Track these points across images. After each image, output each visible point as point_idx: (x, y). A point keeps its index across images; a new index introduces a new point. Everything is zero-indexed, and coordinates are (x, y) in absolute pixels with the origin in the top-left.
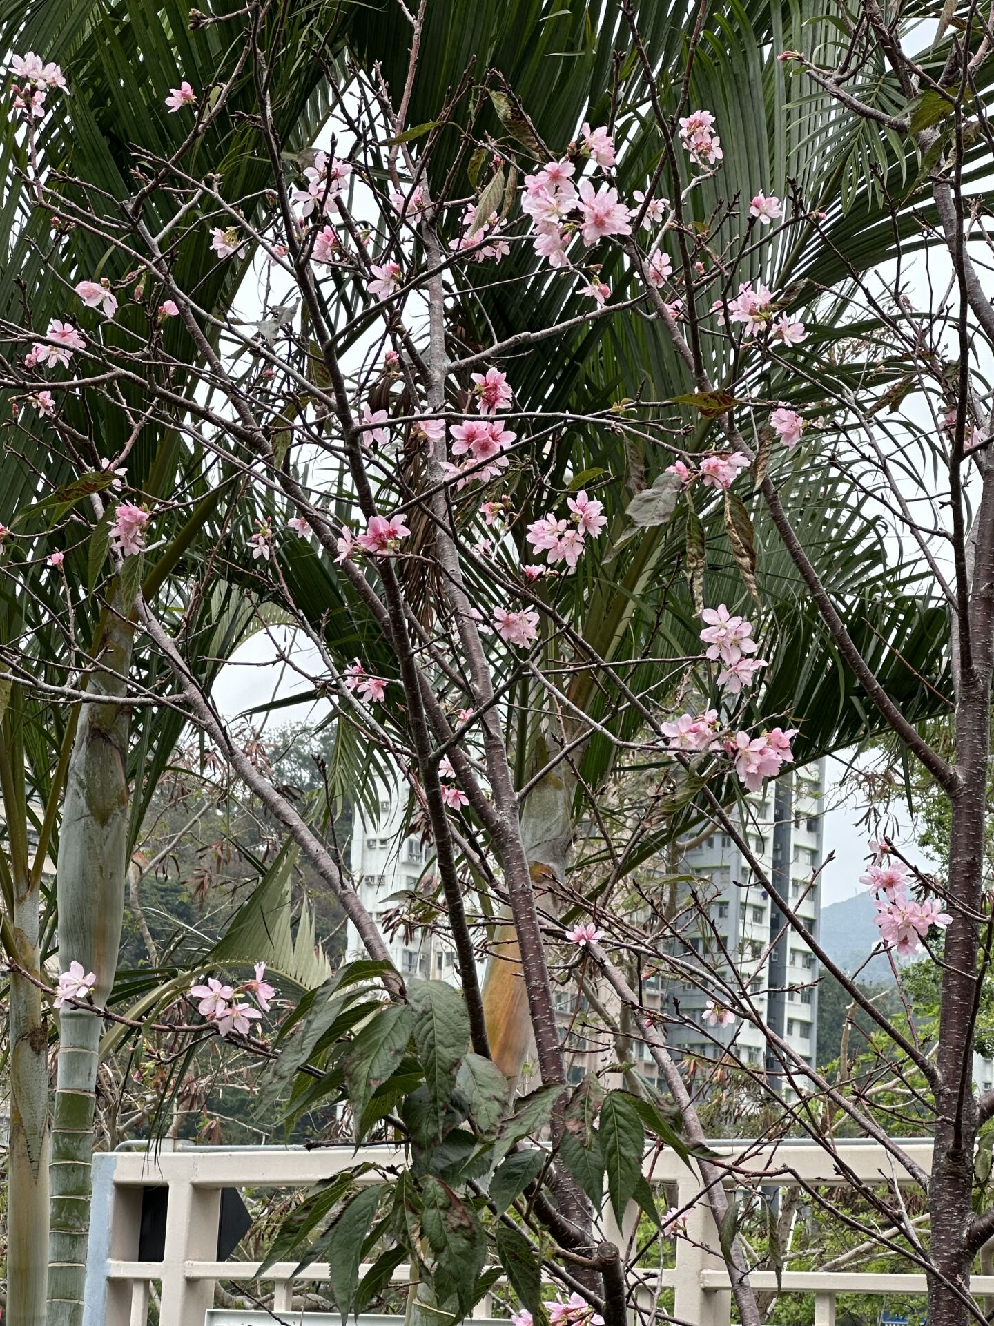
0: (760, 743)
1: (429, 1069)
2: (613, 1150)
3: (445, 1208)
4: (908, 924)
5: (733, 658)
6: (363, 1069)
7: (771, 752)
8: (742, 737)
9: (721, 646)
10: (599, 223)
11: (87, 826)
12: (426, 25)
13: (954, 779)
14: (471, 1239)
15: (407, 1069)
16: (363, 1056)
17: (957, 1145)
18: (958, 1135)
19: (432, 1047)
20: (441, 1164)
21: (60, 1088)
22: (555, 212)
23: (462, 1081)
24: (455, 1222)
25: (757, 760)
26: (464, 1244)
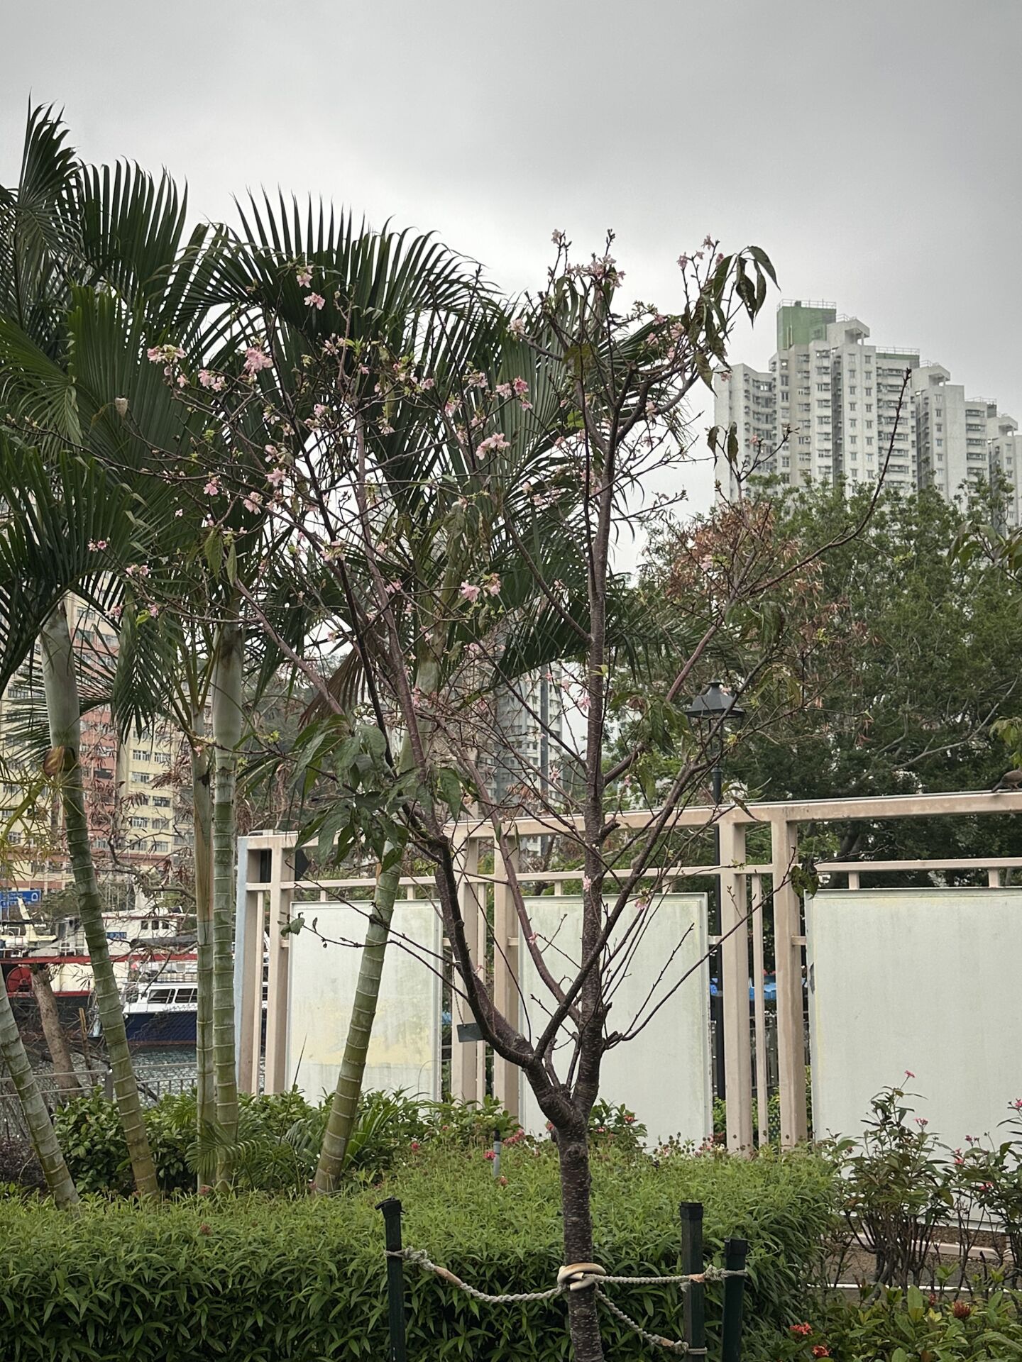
17: (595, 794)
18: (596, 790)
21: (216, 802)
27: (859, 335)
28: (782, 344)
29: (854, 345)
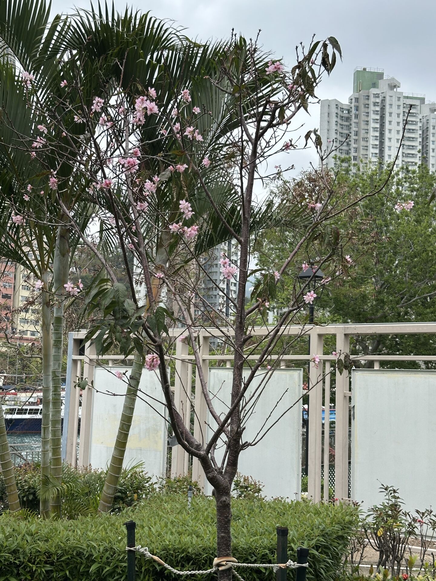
0: (190, 229)
1: (118, 302)
2: (158, 320)
3: (121, 333)
4: (229, 272)
5: (186, 211)
6: (103, 302)
7: (193, 231)
8: (186, 228)
9: (184, 209)
10: (151, 110)
11: (60, 257)
12: (124, 69)
13: (241, 241)
14: (127, 339)
15: (113, 303)
16: (103, 300)
17: (241, 321)
18: (241, 319)
19: (119, 298)
20: (121, 323)
21: (55, 315)
22: (140, 107)
23: (126, 304)
24: (123, 336)
25: (189, 233)
26: (125, 340)
27: (395, 86)
28: (355, 90)
29: (392, 91)
